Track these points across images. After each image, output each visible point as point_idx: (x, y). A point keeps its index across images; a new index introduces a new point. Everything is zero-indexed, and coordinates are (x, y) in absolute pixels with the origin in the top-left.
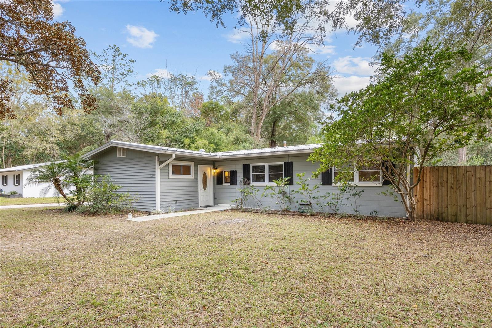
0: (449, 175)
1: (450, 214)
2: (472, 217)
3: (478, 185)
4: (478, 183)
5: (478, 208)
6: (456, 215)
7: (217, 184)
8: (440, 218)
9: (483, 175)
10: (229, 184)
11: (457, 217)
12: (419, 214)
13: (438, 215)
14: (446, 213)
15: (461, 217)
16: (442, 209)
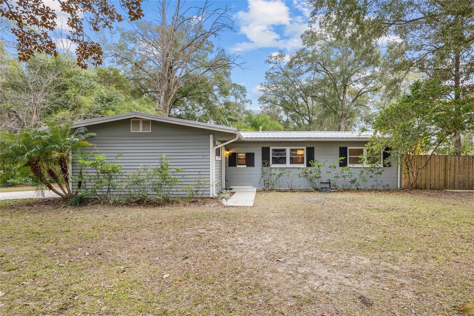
0: (422, 160)
1: (422, 184)
2: (433, 186)
3: (436, 167)
4: (436, 165)
5: (436, 180)
6: (425, 185)
7: (229, 166)
8: (418, 188)
9: (438, 161)
10: (245, 166)
11: (426, 186)
12: (406, 186)
13: (416, 186)
14: (420, 184)
15: (428, 186)
16: (418, 182)
